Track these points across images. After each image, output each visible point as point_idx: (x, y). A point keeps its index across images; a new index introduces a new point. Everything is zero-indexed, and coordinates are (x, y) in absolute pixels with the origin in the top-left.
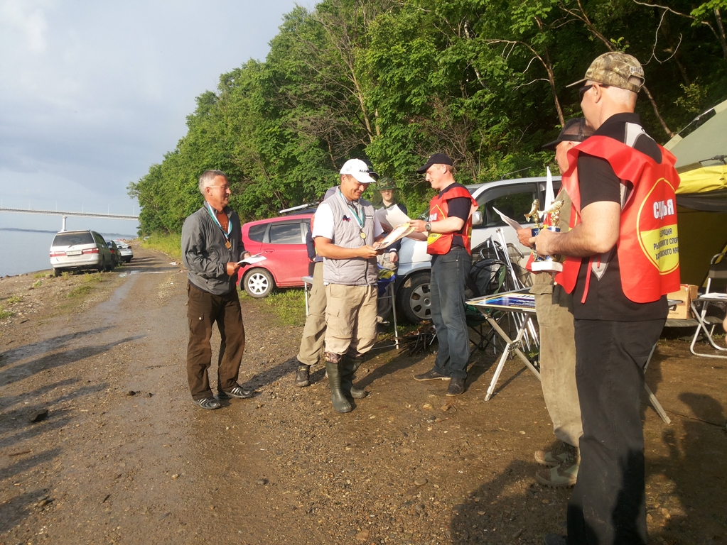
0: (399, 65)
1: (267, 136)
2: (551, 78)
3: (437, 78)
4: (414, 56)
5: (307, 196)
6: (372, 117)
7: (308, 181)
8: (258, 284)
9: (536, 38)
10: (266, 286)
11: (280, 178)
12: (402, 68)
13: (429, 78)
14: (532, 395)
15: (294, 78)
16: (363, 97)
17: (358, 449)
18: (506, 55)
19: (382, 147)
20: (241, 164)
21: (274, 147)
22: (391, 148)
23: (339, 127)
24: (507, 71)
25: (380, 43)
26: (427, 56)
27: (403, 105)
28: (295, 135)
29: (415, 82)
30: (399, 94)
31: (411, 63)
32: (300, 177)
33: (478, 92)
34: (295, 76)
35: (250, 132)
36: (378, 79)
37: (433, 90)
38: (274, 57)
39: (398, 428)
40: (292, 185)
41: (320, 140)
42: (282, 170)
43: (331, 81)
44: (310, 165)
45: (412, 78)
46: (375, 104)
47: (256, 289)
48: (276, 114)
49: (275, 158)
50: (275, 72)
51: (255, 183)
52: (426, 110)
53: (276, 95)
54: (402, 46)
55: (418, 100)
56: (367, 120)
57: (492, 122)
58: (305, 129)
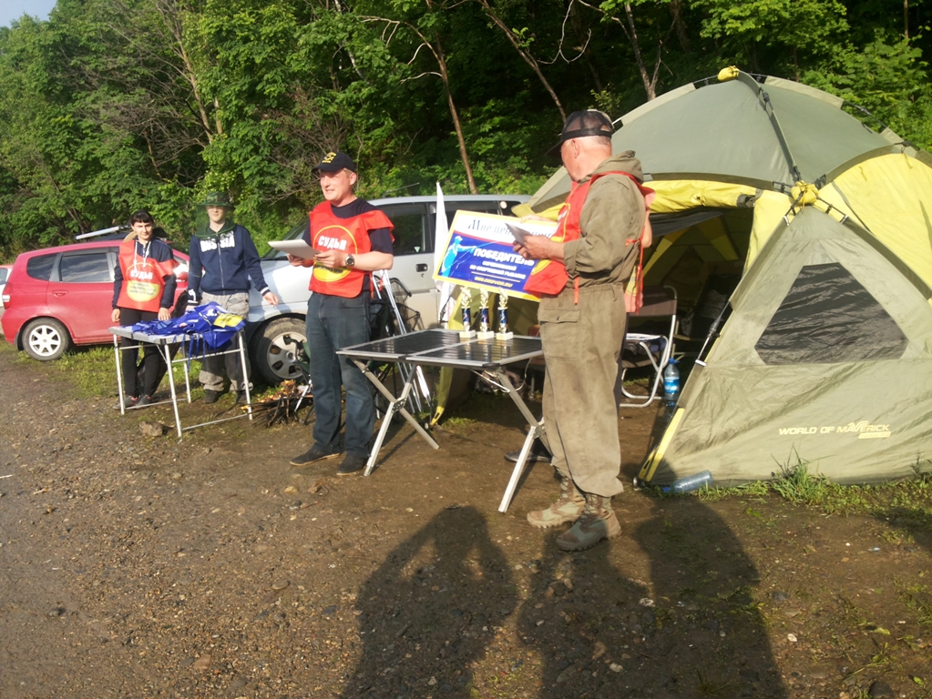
0: (246, 40)
1: (54, 127)
2: (443, 73)
3: (298, 61)
4: (266, 30)
5: (117, 216)
6: (210, 108)
7: (119, 194)
8: (45, 341)
9: (424, 20)
10: (58, 343)
11: (76, 188)
12: (250, 44)
13: (288, 60)
14: (423, 464)
15: (94, 46)
16: (197, 80)
17: (196, 554)
18: (386, 38)
19: (225, 151)
20: (14, 168)
21: (67, 144)
22: (239, 152)
23: (163, 119)
24: (389, 61)
25: (219, 8)
26: (285, 32)
27: (252, 95)
28: (98, 128)
29: (268, 65)
30: (248, 80)
31: (263, 38)
32: (105, 189)
33: (353, 83)
34: (96, 44)
35: (26, 121)
36: (218, 57)
37: (294, 76)
38: (62, 15)
39: (250, 521)
40: (95, 199)
41: (136, 136)
42: (80, 176)
43: (149, 54)
44: (120, 171)
45: (263, 59)
46: (214, 90)
47: (42, 348)
48: (66, 96)
49: (66, 159)
50: (64, 36)
51: (38, 196)
52: (285, 103)
53: (65, 70)
54: (250, 14)
55: (272, 89)
56: (203, 112)
57: (372, 124)
58: (111, 120)
